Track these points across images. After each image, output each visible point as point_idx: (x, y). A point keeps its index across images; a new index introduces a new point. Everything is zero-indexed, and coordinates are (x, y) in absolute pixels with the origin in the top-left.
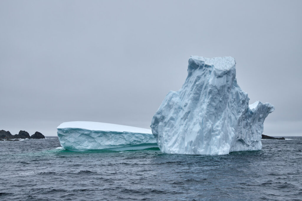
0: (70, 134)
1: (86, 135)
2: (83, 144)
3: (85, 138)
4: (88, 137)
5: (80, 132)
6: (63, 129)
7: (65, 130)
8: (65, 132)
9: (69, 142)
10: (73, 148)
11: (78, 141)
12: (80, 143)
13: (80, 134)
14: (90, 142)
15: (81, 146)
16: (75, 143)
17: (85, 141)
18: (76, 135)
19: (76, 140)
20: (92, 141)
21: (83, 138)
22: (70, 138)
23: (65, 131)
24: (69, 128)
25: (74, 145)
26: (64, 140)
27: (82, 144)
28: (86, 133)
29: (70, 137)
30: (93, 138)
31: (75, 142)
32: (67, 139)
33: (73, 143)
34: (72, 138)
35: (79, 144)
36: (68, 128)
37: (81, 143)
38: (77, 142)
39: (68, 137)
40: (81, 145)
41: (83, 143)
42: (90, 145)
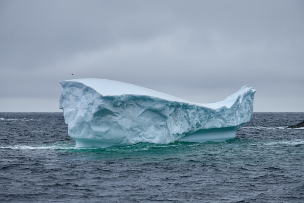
0: (124, 109)
1: (155, 111)
2: (146, 133)
3: (150, 118)
4: (158, 115)
5: (144, 104)
6: (119, 98)
7: (122, 99)
8: (119, 104)
9: (120, 127)
10: (125, 142)
11: (138, 127)
12: (140, 130)
13: (143, 110)
14: (158, 127)
15: (140, 136)
16: (130, 131)
17: (150, 125)
18: (135, 112)
19: (135, 124)
20: (161, 126)
21: (147, 119)
22: (124, 119)
23: (120, 101)
24: (129, 95)
25: (129, 135)
27: (144, 133)
28: (158, 106)
29: (123, 117)
30: (165, 117)
31: (131, 129)
32: (116, 122)
33: (128, 130)
34: (127, 120)
35: (138, 133)
36: (126, 95)
37: (142, 130)
38: (134, 129)
39: (120, 116)
40: (141, 134)
41: (145, 131)
42: (157, 135)
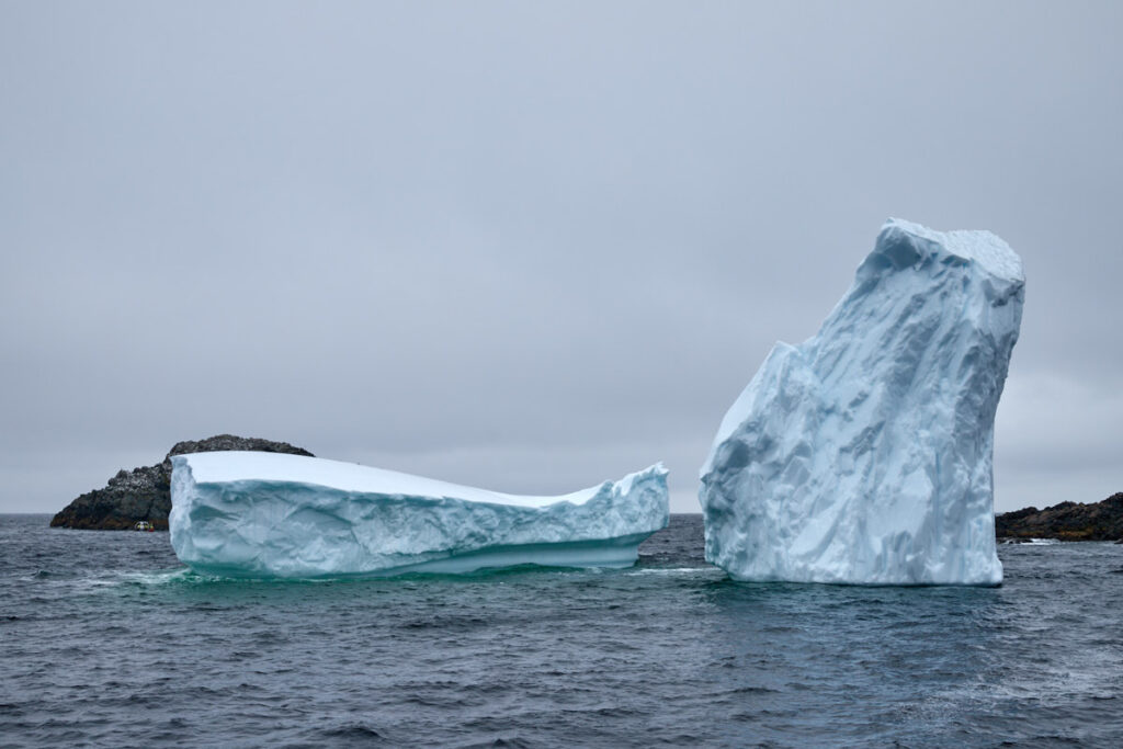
0: (250, 506)
1: (321, 511)
2: (305, 551)
3: (313, 524)
4: (328, 519)
5: (294, 497)
6: (230, 486)
7: (237, 488)
8: (232, 497)
9: (243, 541)
10: (258, 567)
11: (284, 539)
12: (291, 547)
13: (294, 509)
14: (332, 541)
15: (293, 558)
16: (269, 549)
17: (314, 537)
18: (279, 513)
19: (276, 535)
20: (340, 538)
21: (305, 526)
22: (251, 526)
23: (233, 492)
24: (255, 482)
25: (266, 555)
26: (219, 534)
27: (301, 552)
28: (324, 502)
29: (249, 522)
30: (347, 524)
31: (269, 544)
32: (234, 531)
33: (261, 545)
34: (258, 527)
35: (287, 552)
36: (247, 482)
37: (296, 546)
38: (277, 544)
39: (242, 520)
40: (293, 553)
41: (302, 548)
42: (330, 555)
